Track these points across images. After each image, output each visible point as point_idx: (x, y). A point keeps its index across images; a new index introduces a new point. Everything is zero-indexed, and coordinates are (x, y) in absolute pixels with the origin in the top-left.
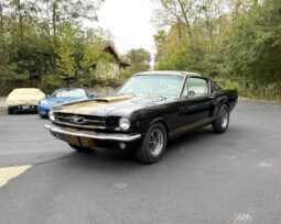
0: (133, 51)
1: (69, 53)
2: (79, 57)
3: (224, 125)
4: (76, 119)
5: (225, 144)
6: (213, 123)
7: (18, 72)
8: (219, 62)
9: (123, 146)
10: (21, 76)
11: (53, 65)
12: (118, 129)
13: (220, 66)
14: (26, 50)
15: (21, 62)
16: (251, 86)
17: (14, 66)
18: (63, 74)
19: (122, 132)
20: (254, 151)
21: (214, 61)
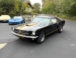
0: (36, 4)
1: (18, 5)
2: (20, 6)
3: (61, 30)
4: (20, 31)
5: (61, 37)
6: (58, 30)
7: (3, 10)
8: (60, 9)
9: (33, 39)
10: (3, 11)
11: (13, 8)
12: (32, 35)
13: (60, 10)
14: (5, 4)
15: (4, 7)
16: (69, 16)
17: (2, 8)
18: (16, 11)
19: (33, 36)
20: (70, 40)
21: (59, 9)
